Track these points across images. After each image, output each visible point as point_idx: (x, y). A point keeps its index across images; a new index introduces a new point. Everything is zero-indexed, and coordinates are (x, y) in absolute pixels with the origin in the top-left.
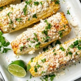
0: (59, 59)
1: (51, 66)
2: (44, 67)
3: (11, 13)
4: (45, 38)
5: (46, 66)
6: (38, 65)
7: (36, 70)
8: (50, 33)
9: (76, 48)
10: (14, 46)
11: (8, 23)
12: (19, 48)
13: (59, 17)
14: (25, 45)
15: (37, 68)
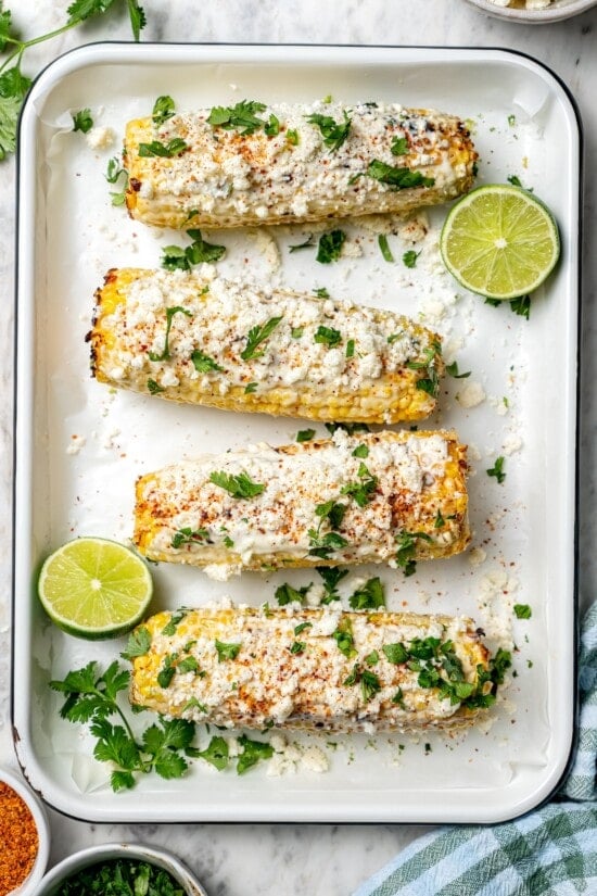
0: (303, 679)
1: (247, 691)
2: (215, 682)
3: (187, 313)
4: (322, 535)
5: (224, 681)
6: (192, 658)
7: (167, 678)
8: (354, 525)
9: (413, 671)
10: (151, 505)
11: (144, 347)
12: (171, 525)
13: (435, 462)
14: (206, 525)
15: (178, 671)
